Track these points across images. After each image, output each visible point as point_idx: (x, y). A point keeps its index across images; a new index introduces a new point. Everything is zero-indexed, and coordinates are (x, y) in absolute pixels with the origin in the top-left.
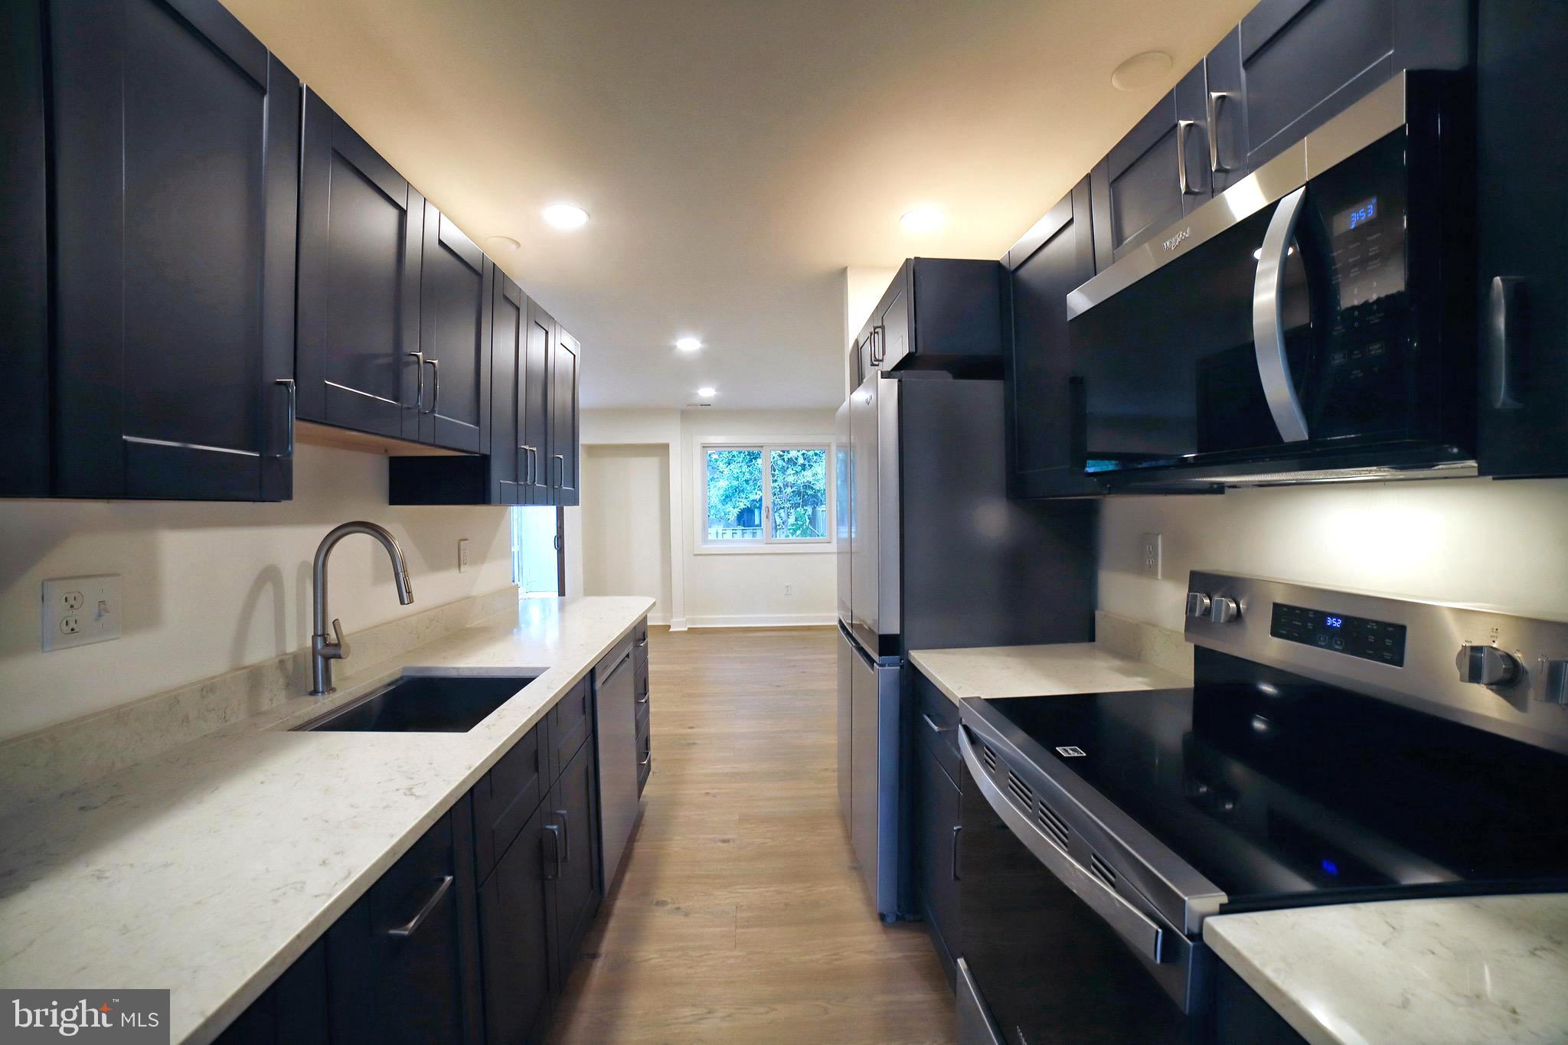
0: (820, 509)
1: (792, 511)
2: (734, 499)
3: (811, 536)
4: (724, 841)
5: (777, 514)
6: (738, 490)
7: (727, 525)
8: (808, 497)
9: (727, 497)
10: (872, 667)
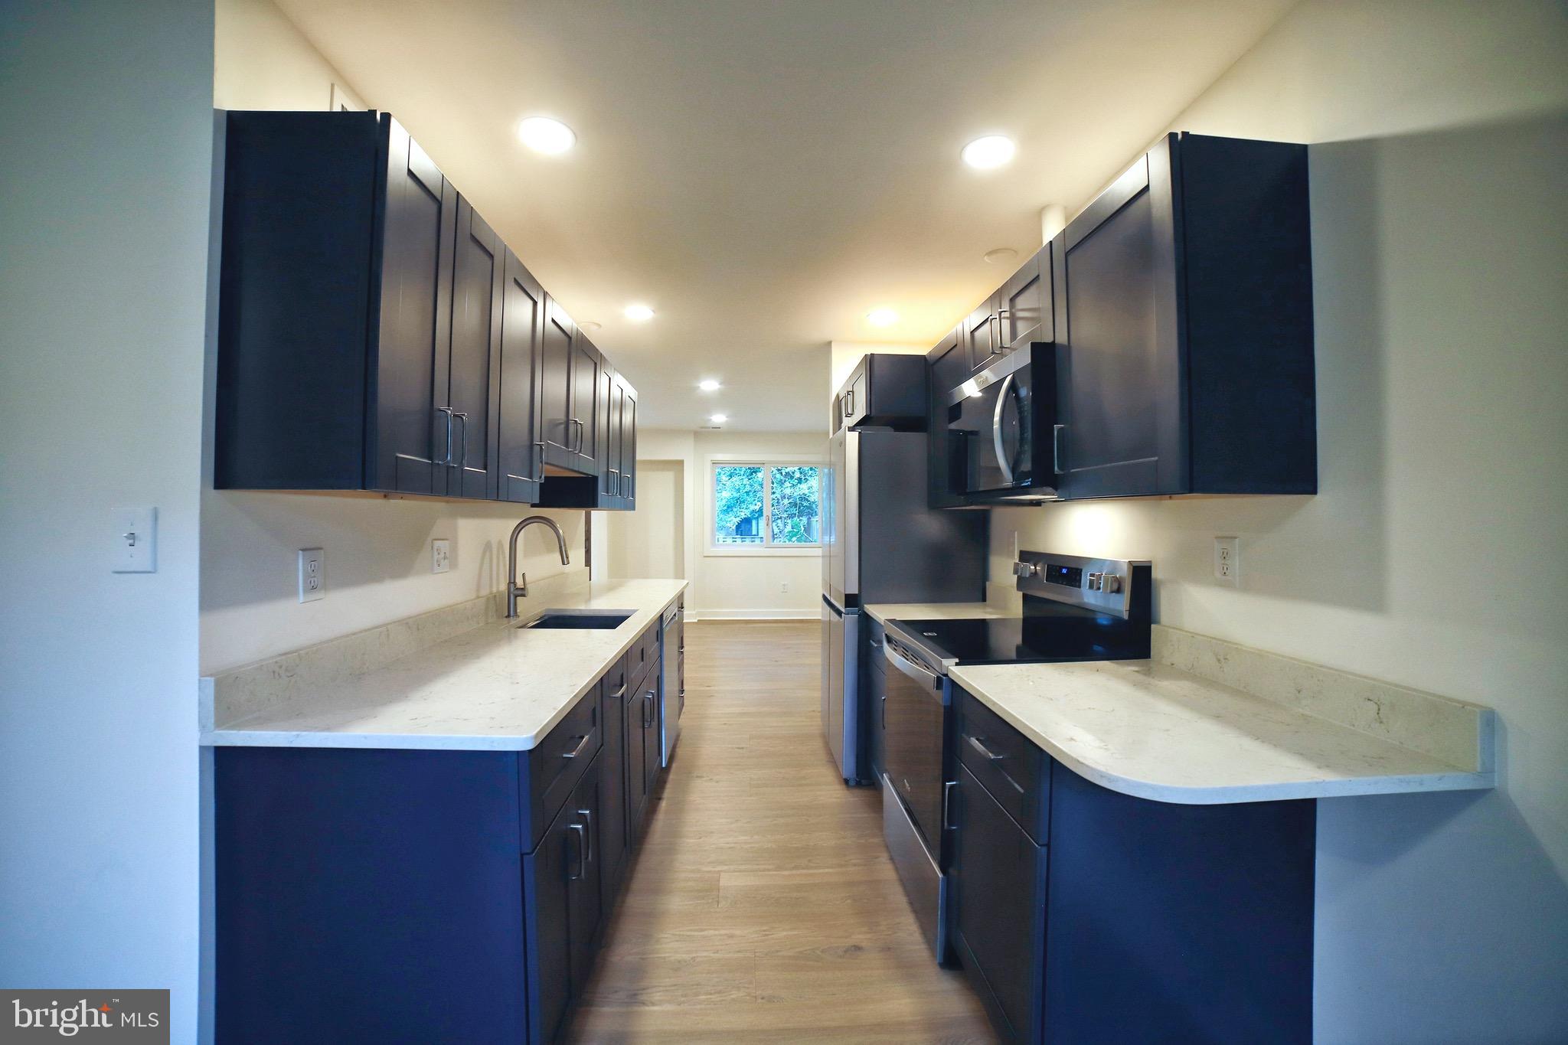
0: (814, 519)
1: (789, 521)
2: (735, 510)
3: (805, 542)
4: (739, 748)
5: (774, 524)
6: (739, 501)
7: (728, 534)
8: (803, 508)
9: (728, 507)
10: (841, 616)
